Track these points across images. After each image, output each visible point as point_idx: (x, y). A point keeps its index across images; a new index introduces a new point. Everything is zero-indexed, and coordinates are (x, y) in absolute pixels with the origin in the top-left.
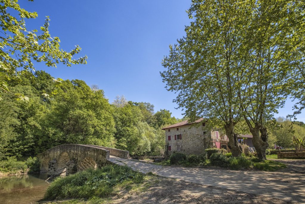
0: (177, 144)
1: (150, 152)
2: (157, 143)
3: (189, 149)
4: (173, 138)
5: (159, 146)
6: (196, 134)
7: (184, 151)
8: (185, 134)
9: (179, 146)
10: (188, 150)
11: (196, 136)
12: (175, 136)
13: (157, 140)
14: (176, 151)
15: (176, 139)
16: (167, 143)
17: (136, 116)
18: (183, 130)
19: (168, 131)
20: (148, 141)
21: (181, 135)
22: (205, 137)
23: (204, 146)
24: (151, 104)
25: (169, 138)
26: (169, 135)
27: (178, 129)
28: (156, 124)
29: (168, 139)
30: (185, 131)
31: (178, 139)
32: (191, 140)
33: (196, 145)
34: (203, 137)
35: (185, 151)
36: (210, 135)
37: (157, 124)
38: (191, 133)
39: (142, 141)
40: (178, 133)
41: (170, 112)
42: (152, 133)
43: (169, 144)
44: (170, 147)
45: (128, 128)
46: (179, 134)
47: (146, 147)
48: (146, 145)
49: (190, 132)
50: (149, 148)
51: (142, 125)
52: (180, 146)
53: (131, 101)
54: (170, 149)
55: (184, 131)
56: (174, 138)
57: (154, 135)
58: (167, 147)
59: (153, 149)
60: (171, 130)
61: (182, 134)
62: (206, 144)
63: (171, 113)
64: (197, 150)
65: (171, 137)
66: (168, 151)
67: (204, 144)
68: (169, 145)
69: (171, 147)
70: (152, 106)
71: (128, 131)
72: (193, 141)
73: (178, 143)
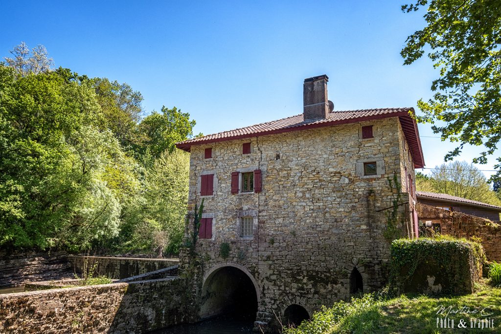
0: (239, 213)
1: (116, 240)
2: (144, 209)
3: (294, 233)
4: (221, 187)
5: (150, 221)
6: (331, 170)
7: (272, 242)
8: (281, 170)
9: (252, 218)
10: (290, 239)
11: (330, 182)
12: (235, 175)
13: (144, 200)
14: (232, 243)
15: (234, 191)
16: (193, 205)
17: (77, 110)
18: (272, 153)
19: (202, 154)
20: (113, 199)
21: (259, 172)
22: (374, 183)
23: (368, 224)
24: (134, 91)
25: (207, 185)
26: (205, 173)
27: (247, 149)
28: (145, 149)
29: (199, 190)
30: (278, 157)
31: (245, 189)
32: (304, 197)
33: (326, 220)
34: (363, 184)
35: (275, 245)
36: (395, 179)
37: (148, 150)
38: (305, 167)
39: (89, 197)
40: (247, 164)
41: (190, 120)
42: (129, 177)
43: (202, 211)
44: (208, 222)
45: (36, 144)
46: (254, 167)
47: (104, 220)
48: (104, 213)
49: (304, 160)
50: (113, 226)
51: (94, 139)
52: (256, 222)
53: (68, 70)
54: (207, 234)
55: (274, 155)
56: (227, 185)
57: (135, 184)
58: (195, 223)
59: (126, 231)
60: (217, 152)
61: (264, 168)
62: (378, 215)
63: (194, 123)
64: (334, 238)
65: (215, 180)
66: (195, 241)
67: (369, 217)
68: (204, 216)
69: (214, 222)
70: (137, 98)
71: (35, 154)
72: (314, 200)
73: (245, 207)
